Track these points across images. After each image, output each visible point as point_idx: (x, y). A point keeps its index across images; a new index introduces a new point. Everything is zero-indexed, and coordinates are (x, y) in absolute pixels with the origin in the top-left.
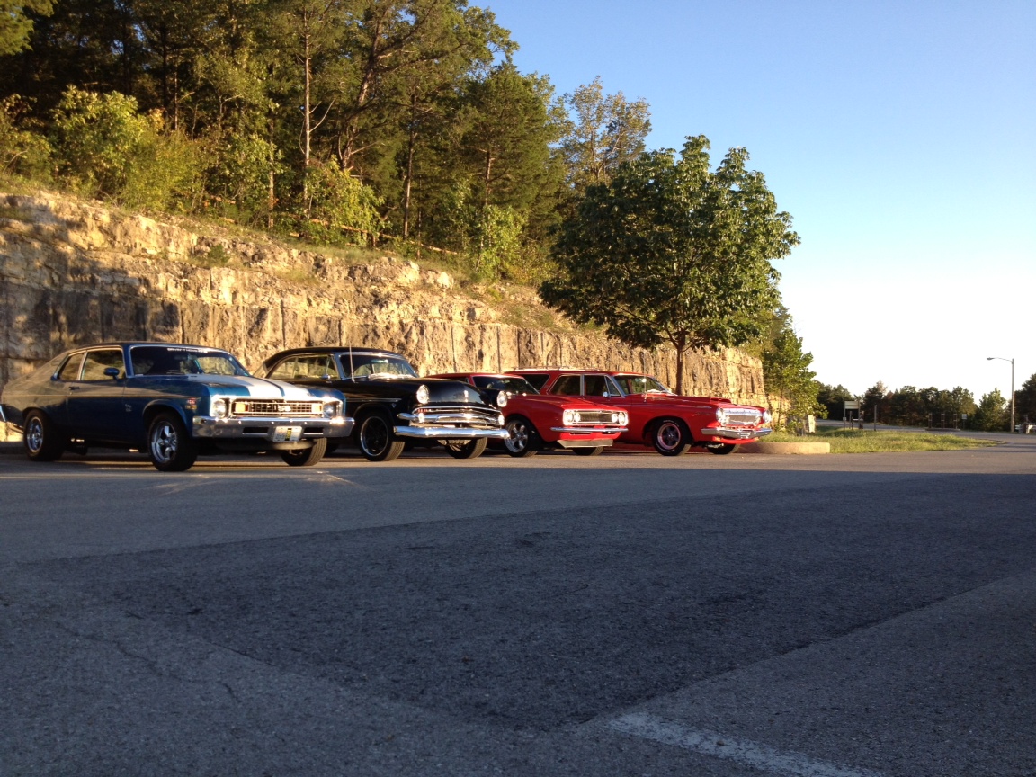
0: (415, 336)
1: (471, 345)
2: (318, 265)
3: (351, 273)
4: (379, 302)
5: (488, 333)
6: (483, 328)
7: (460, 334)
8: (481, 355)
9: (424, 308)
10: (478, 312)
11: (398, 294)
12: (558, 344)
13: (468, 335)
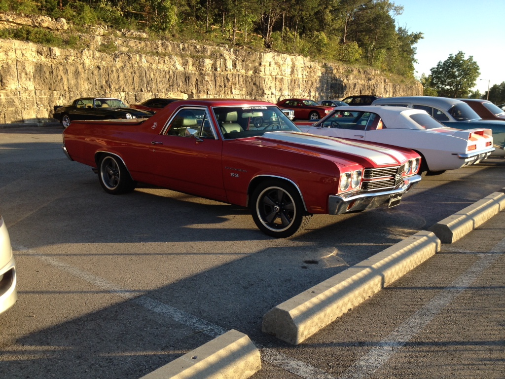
0: (376, 88)
1: (385, 89)
2: (359, 72)
3: (364, 73)
4: (369, 79)
5: (388, 86)
6: (387, 85)
7: (383, 86)
8: (387, 91)
9: (377, 81)
10: (386, 80)
11: (373, 77)
12: (400, 88)
13: (385, 86)
